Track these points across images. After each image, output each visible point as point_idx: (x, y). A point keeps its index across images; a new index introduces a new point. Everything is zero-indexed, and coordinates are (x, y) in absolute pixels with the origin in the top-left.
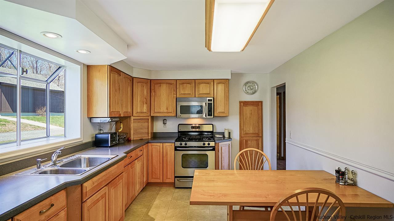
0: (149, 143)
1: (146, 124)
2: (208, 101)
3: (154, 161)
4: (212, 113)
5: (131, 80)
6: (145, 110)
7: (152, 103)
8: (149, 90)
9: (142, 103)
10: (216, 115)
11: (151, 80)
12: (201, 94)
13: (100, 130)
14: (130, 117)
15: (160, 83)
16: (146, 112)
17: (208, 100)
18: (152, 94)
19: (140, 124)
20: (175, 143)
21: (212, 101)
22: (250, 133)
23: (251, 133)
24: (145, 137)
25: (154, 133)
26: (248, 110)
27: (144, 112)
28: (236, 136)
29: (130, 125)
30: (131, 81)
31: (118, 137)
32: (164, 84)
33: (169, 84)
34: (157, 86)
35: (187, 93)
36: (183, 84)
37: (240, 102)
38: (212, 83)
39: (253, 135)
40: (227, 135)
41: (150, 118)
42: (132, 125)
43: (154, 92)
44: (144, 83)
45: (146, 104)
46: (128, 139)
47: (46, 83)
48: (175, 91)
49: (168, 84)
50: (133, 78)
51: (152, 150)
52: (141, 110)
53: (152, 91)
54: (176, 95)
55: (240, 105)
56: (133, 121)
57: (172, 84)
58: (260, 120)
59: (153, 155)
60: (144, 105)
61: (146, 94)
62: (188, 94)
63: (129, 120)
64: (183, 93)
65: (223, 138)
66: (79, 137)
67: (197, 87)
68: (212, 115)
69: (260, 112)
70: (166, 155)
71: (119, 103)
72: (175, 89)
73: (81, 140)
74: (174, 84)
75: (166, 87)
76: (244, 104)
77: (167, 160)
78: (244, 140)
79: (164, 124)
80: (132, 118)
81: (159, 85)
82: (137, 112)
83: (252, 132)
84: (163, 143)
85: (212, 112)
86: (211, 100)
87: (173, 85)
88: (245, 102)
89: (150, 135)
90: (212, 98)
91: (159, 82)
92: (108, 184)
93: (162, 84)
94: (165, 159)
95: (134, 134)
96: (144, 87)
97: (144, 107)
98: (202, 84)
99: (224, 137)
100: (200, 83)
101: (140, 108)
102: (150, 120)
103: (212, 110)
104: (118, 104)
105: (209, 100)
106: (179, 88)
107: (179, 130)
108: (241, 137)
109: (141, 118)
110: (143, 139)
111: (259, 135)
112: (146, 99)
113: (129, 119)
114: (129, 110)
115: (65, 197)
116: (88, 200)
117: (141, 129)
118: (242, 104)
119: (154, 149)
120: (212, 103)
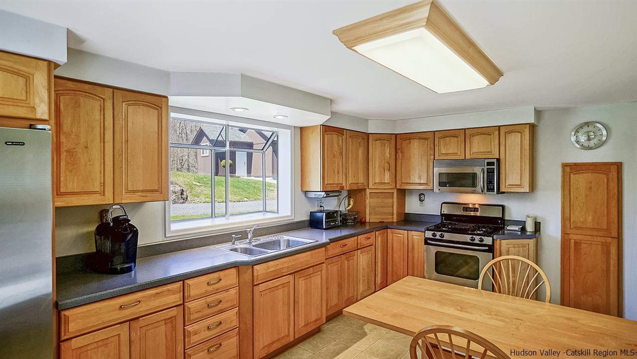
0: (389, 228)
1: (391, 200)
2: (487, 166)
3: (395, 255)
4: (494, 186)
5: (365, 137)
6: (387, 179)
7: (398, 169)
8: (394, 150)
9: (382, 169)
10: (502, 189)
11: (396, 135)
12: (476, 153)
13: (321, 206)
14: (365, 189)
15: (410, 139)
16: (388, 183)
17: (487, 163)
18: (399, 156)
19: (380, 200)
20: (425, 232)
21: (494, 165)
22: (587, 228)
23: (590, 228)
24: (388, 219)
25: (405, 213)
26: (580, 181)
27: (385, 183)
28: (553, 230)
29: (365, 201)
30: (363, 139)
31: (340, 217)
32: (415, 140)
33: (423, 139)
34: (405, 143)
35: (451, 152)
36: (444, 137)
37: (565, 166)
38: (497, 133)
39: (595, 233)
40: (530, 228)
41: (395, 191)
42: (367, 201)
43: (402, 152)
44: (385, 140)
45: (389, 170)
46: (361, 220)
47: (262, 151)
48: (432, 150)
49: (421, 140)
50: (368, 135)
51: (392, 240)
52: (381, 180)
53: (398, 151)
54: (433, 157)
55: (564, 171)
56: (368, 196)
57: (427, 139)
58: (614, 203)
59: (394, 248)
60: (386, 173)
61: (388, 155)
62: (453, 154)
63: (363, 194)
64: (444, 152)
65: (520, 233)
66: (289, 214)
67: (469, 142)
68: (494, 189)
69: (614, 185)
70: (412, 250)
71: (341, 171)
72: (432, 146)
73: (292, 218)
74: (432, 138)
75: (419, 143)
76: (571, 169)
77: (413, 257)
78: (573, 241)
79: (421, 200)
80: (368, 191)
81: (408, 141)
82: (375, 183)
83: (591, 226)
84: (408, 231)
85: (494, 184)
86: (492, 164)
87: (429, 140)
88: (576, 164)
89: (395, 216)
90: (495, 161)
91: (408, 137)
92: (294, 273)
93: (412, 141)
94: (410, 254)
95: (370, 213)
96: (385, 145)
97: (386, 175)
98: (477, 135)
99: (523, 229)
100: (473, 135)
101: (379, 177)
102: (395, 195)
103: (494, 181)
104: (339, 173)
105: (489, 164)
106: (438, 145)
107: (442, 213)
108: (564, 233)
109: (382, 191)
110: (383, 222)
111: (611, 233)
112: (388, 163)
113: (363, 192)
114: (361, 180)
115: (235, 275)
116: (260, 285)
117: (382, 207)
118: (568, 169)
119: (395, 238)
120: (494, 168)
